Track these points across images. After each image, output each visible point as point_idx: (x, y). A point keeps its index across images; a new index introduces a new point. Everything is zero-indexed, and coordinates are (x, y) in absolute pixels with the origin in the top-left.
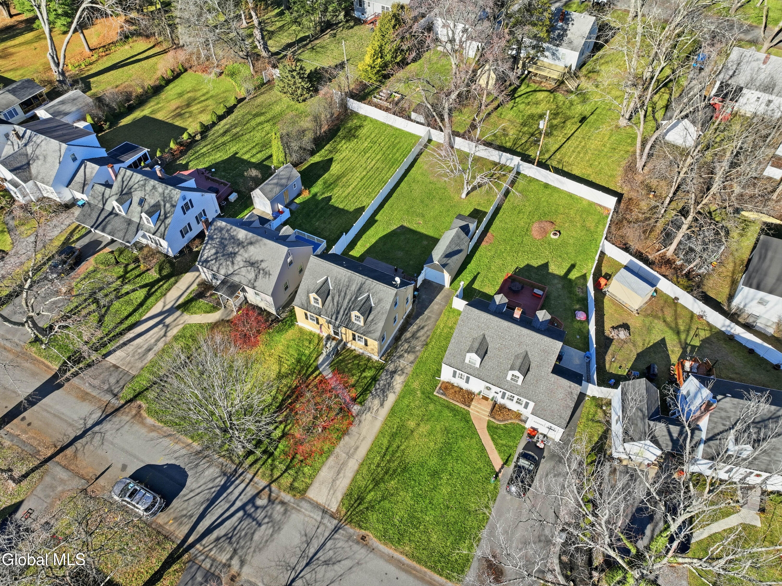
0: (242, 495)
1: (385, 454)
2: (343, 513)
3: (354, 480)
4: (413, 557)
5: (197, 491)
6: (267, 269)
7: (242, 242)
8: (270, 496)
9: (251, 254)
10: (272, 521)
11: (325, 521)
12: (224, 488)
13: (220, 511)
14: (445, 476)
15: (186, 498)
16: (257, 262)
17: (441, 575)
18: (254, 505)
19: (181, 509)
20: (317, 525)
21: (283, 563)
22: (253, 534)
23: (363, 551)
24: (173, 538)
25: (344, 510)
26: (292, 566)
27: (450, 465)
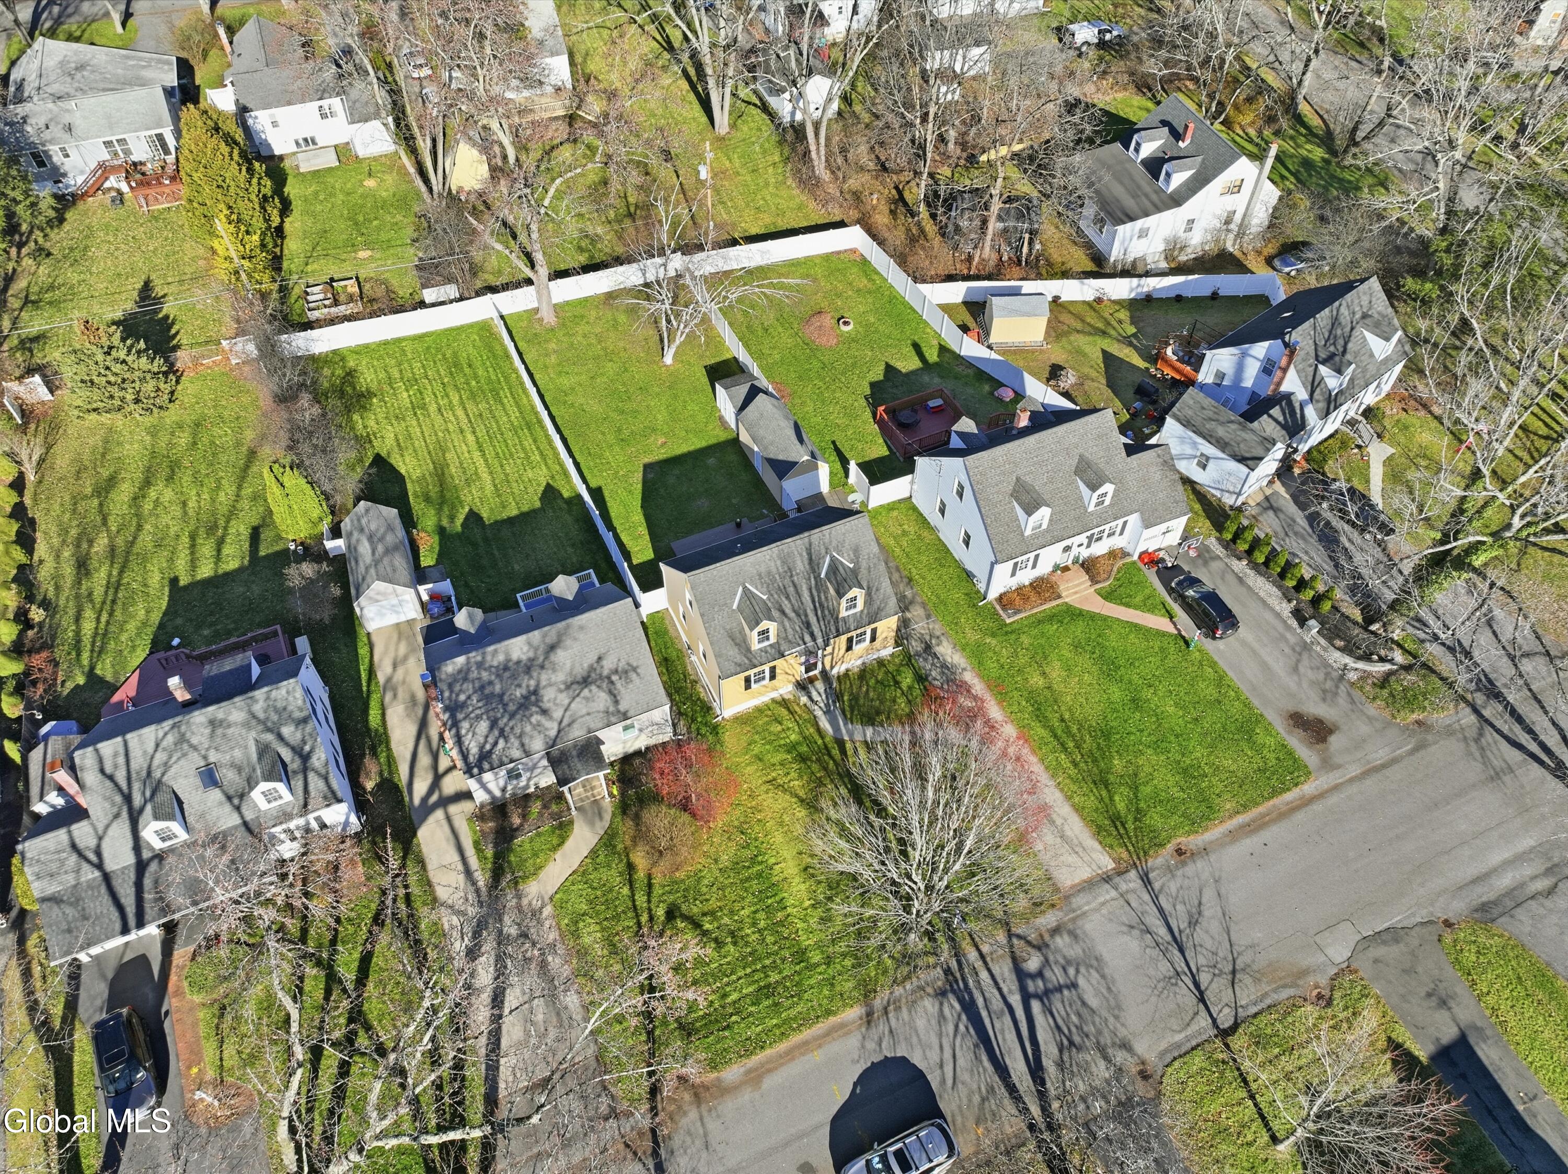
0: (1002, 985)
1: (1063, 745)
2: (1125, 855)
3: (1078, 809)
4: (1245, 807)
5: (948, 1054)
6: (622, 665)
7: (532, 660)
8: (1029, 943)
9: (568, 665)
10: (1078, 964)
11: (1124, 887)
12: (969, 1008)
13: (1011, 1036)
14: (1148, 693)
15: (949, 1082)
16: (592, 669)
17: (1289, 790)
18: (1033, 976)
19: (965, 1101)
20: (1122, 902)
21: (1161, 984)
22: (1084, 1003)
23: (1200, 864)
24: (1013, 1141)
25: (1122, 850)
26: (1172, 973)
27: (1135, 678)
